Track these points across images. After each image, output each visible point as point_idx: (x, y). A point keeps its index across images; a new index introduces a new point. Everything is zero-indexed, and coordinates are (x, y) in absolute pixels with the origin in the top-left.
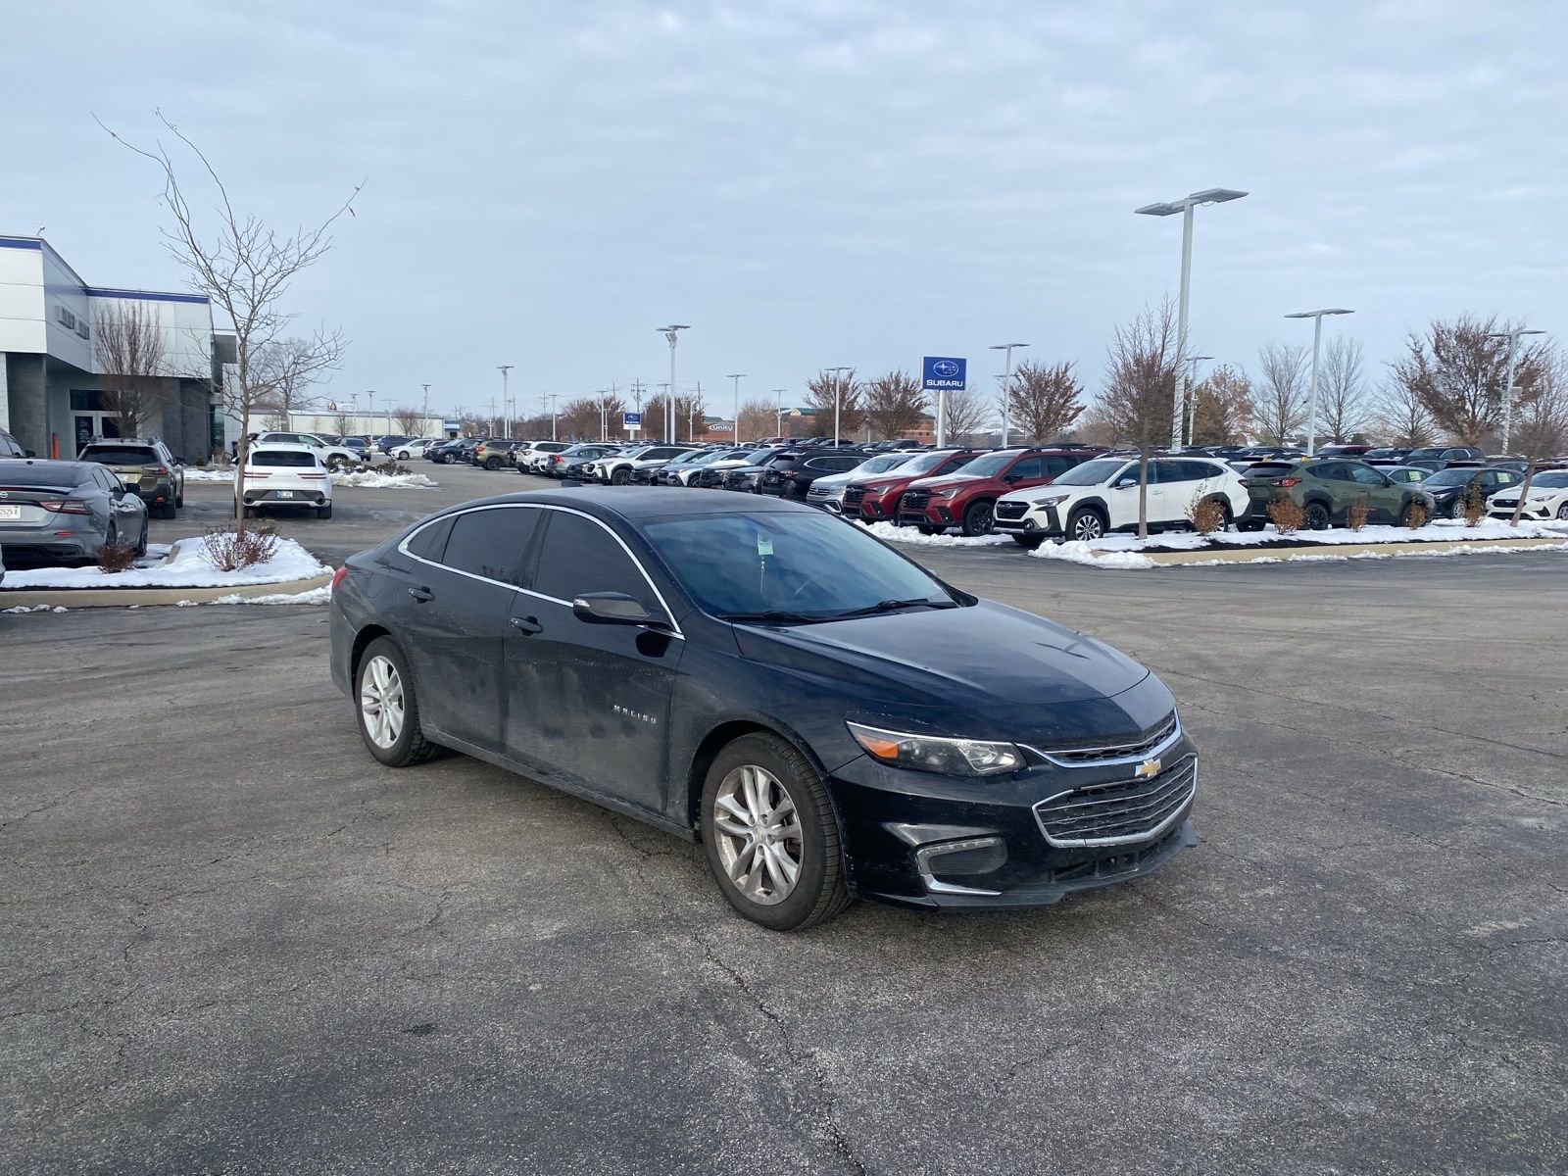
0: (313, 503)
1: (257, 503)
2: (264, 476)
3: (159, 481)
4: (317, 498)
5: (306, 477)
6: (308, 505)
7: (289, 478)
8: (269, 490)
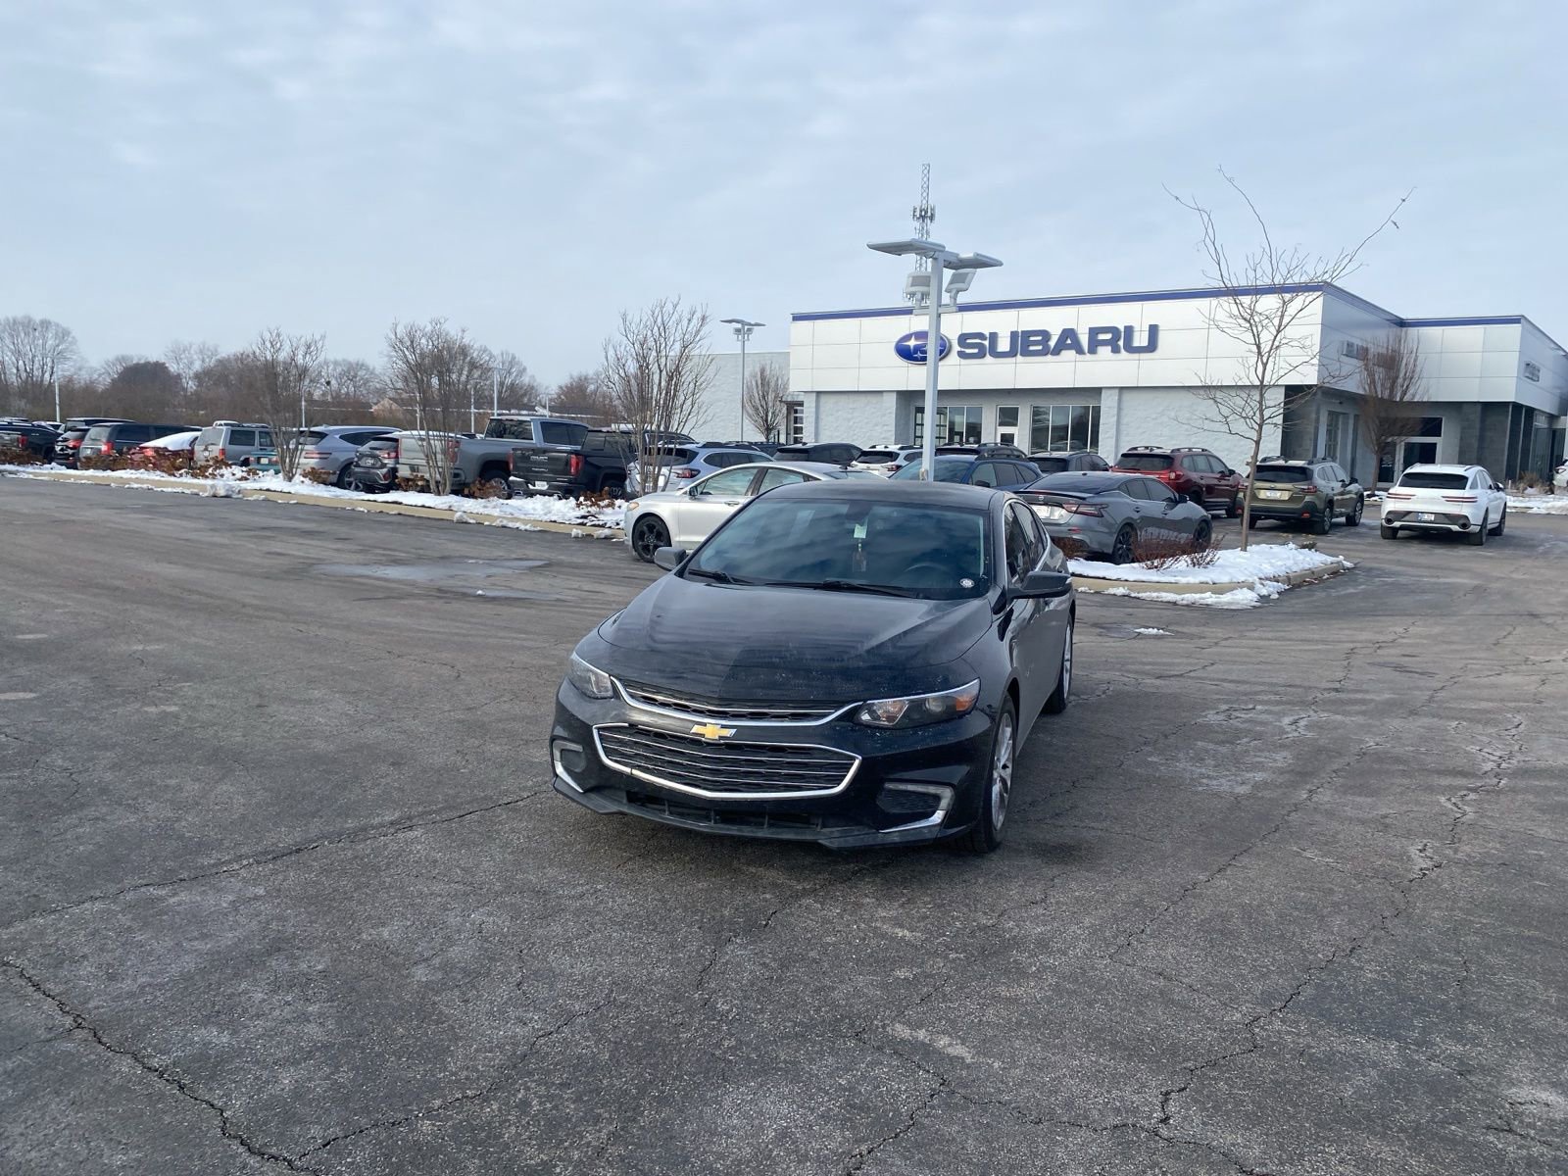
0: (1455, 528)
1: (1397, 524)
2: (1407, 498)
3: (1308, 498)
4: (1462, 522)
5: (1449, 499)
6: (1450, 529)
7: (1432, 500)
8: (1409, 513)
